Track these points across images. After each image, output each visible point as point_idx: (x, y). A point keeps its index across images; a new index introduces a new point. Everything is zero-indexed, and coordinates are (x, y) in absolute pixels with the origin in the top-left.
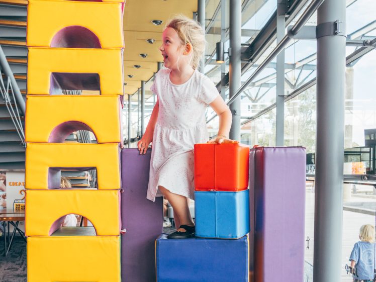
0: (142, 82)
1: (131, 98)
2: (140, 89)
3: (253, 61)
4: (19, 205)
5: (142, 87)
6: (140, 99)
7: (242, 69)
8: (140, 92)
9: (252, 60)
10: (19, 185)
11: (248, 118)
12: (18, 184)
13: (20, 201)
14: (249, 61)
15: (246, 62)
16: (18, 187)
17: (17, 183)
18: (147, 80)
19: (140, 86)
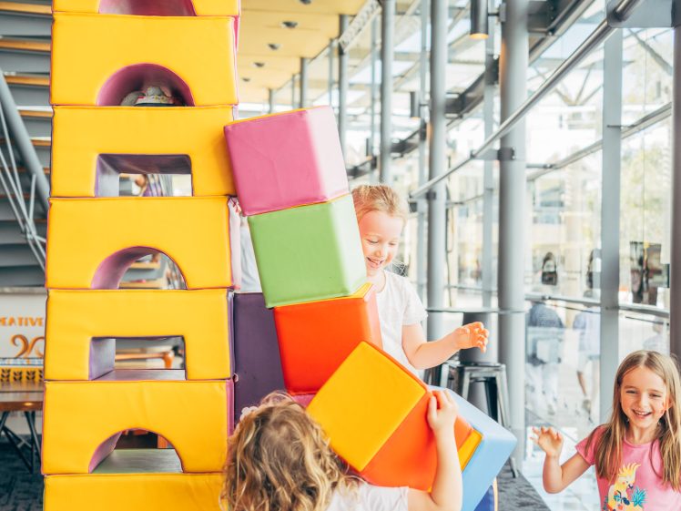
0: (302, 60)
1: (276, 96)
2: (298, 77)
3: (558, 33)
4: (9, 371)
5: (302, 73)
6: (297, 99)
7: (532, 51)
8: (297, 84)
9: (553, 31)
10: (10, 324)
11: (545, 167)
12: (7, 321)
13: (12, 362)
14: (546, 33)
15: (539, 37)
16: (9, 328)
17: (4, 319)
18: (312, 56)
19: (297, 69)
